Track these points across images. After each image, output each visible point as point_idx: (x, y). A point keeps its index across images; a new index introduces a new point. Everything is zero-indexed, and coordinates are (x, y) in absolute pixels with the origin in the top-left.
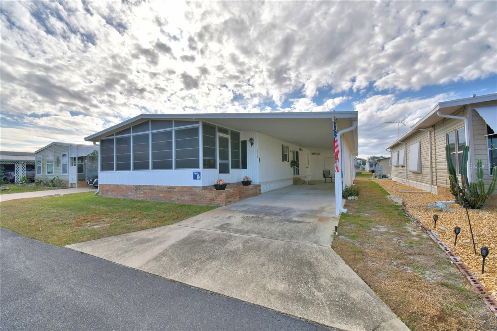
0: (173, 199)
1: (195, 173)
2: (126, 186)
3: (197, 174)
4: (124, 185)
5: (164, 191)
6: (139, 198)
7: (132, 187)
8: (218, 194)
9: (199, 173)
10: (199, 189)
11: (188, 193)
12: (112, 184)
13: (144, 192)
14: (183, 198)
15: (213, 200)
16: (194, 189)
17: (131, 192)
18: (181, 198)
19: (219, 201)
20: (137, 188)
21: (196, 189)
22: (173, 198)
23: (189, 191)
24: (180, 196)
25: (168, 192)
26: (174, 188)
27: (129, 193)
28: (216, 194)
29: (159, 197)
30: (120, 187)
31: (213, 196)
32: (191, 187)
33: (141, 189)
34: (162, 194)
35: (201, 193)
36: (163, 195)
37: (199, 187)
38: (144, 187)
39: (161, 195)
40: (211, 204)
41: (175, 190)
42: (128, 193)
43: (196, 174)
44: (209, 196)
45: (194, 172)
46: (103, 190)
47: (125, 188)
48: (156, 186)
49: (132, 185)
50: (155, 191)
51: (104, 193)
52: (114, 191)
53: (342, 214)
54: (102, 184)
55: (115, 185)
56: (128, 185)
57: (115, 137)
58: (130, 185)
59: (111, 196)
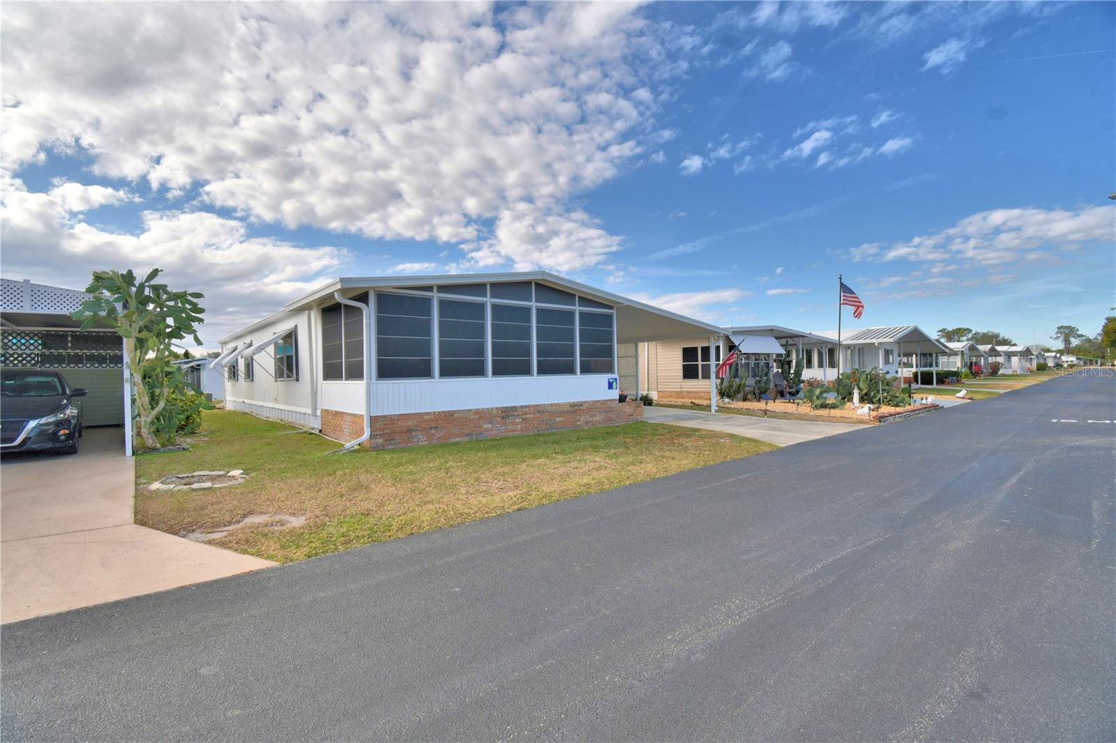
0: (579, 423)
2: (477, 412)
3: (613, 382)
4: (469, 411)
5: (564, 412)
6: (513, 431)
7: (494, 412)
8: (637, 407)
9: (616, 380)
10: (617, 402)
11: (601, 410)
12: (428, 411)
13: (523, 420)
14: (594, 419)
15: (632, 415)
16: (608, 403)
17: (491, 423)
18: (591, 419)
19: (637, 415)
20: (507, 413)
21: (612, 403)
22: (578, 421)
23: (603, 406)
24: (591, 417)
25: (572, 412)
26: (580, 404)
27: (485, 426)
29: (555, 423)
30: (456, 415)
31: (632, 410)
32: (605, 400)
33: (516, 414)
34: (561, 417)
35: (618, 408)
36: (561, 419)
37: (615, 400)
38: (523, 410)
39: (558, 419)
40: (630, 421)
41: (582, 408)
42: (482, 427)
43: (611, 381)
44: (626, 410)
46: (387, 431)
47: (472, 417)
48: (548, 405)
49: (492, 409)
50: (547, 414)
51: (394, 439)
52: (437, 427)
53: (716, 411)
54: (382, 416)
55: (439, 412)
56: (483, 409)
57: (436, 296)
58: (488, 409)
59: (426, 441)
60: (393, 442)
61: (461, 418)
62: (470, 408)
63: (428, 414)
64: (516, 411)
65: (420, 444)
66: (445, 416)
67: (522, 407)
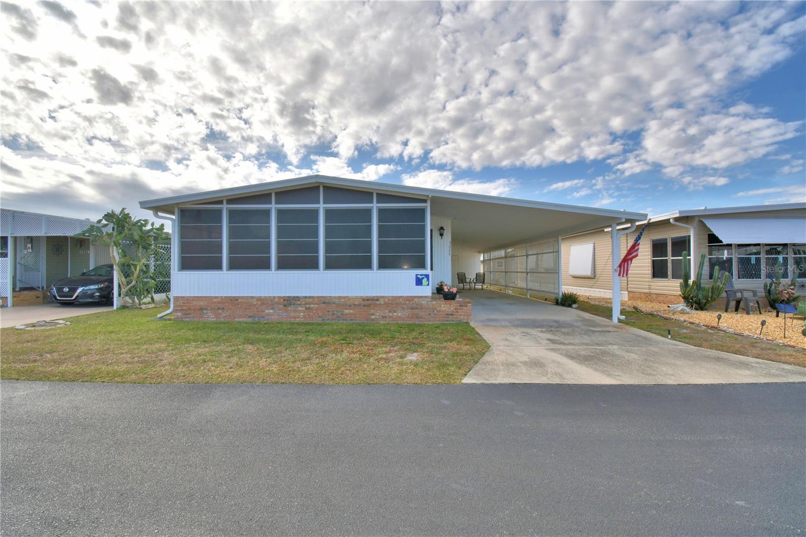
0: (373, 317)
1: (418, 276)
2: (260, 299)
3: (423, 278)
4: (252, 297)
5: (355, 305)
6: (295, 318)
7: (276, 300)
8: (460, 306)
9: (427, 276)
10: (427, 300)
11: (405, 306)
12: (217, 295)
13: (306, 309)
14: (395, 314)
15: (452, 315)
16: (416, 300)
17: (273, 309)
18: (391, 314)
19: (461, 315)
20: (289, 302)
21: (421, 300)
22: (373, 314)
23: (407, 302)
24: (390, 312)
25: (364, 306)
26: (377, 299)
27: (267, 311)
28: (457, 306)
29: (342, 314)
30: (240, 300)
31: (452, 308)
32: (411, 297)
33: (299, 303)
34: (352, 309)
35: (431, 306)
36: (351, 311)
37: (426, 297)
38: (307, 300)
39: (347, 311)
40: (448, 321)
41: (378, 302)
42: (264, 311)
43: (420, 277)
44: (444, 309)
45: (417, 275)
46: (185, 308)
47: (255, 303)
48: (335, 297)
49: (274, 297)
50: (334, 305)
51: (190, 314)
52: (223, 309)
53: (620, 321)
54: (182, 297)
55: (225, 297)
56: (265, 297)
57: (225, 207)
58: (269, 297)
59: (214, 318)
60: (189, 316)
61: (245, 303)
62: (253, 295)
63: (216, 297)
64: (299, 300)
65: (209, 319)
66: (231, 300)
67: (306, 297)
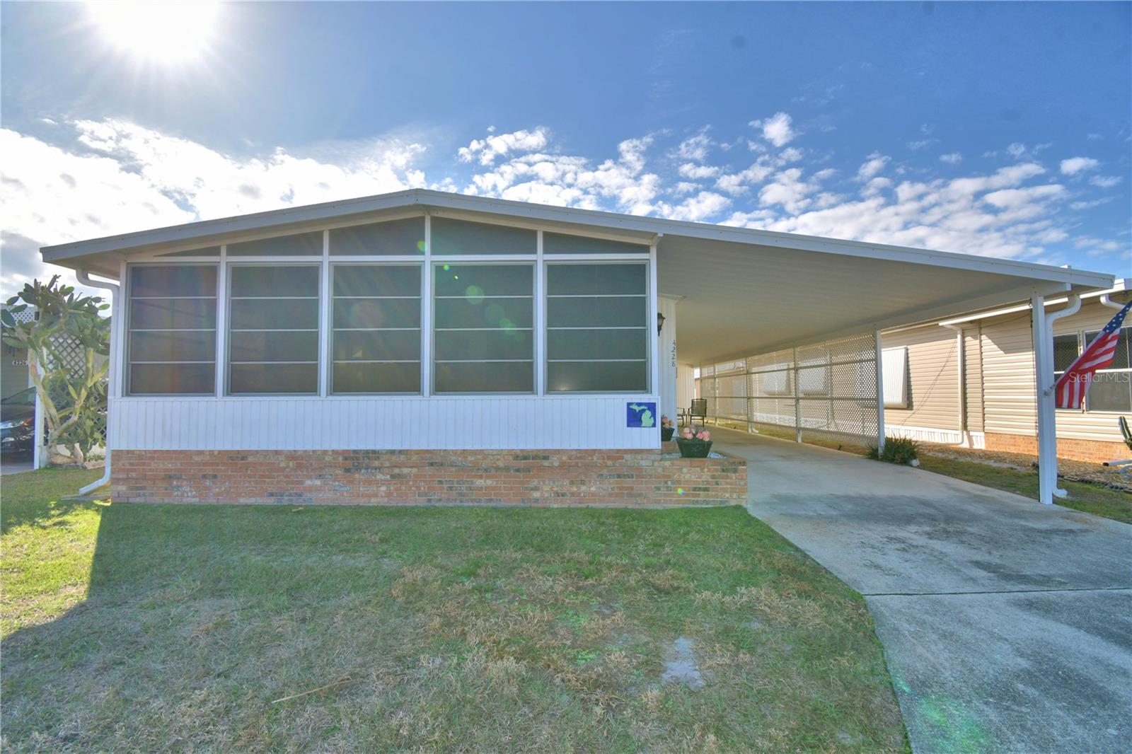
0: (536, 494)
1: (632, 407)
2: (293, 456)
3: (643, 411)
4: (277, 452)
5: (497, 469)
7: (329, 458)
8: (723, 471)
9: (652, 407)
10: (653, 457)
11: (605, 472)
12: (201, 447)
13: (393, 477)
14: (583, 488)
15: (706, 489)
16: (627, 457)
17: (320, 477)
18: (574, 489)
19: (725, 490)
20: (356, 461)
21: (639, 457)
22: (536, 489)
23: (609, 463)
24: (572, 483)
25: (518, 470)
26: (545, 455)
27: (308, 482)
28: (717, 470)
29: (470, 488)
30: (250, 459)
31: (706, 476)
32: (618, 451)
33: (377, 463)
34: (487, 477)
35: (660, 470)
36: (489, 482)
37: (649, 451)
38: (394, 458)
39: (480, 482)
40: (697, 502)
41: (546, 463)
42: (301, 483)
43: (637, 409)
44: (687, 477)
45: (629, 404)
46: (134, 475)
47: (283, 465)
48: (455, 452)
49: (325, 452)
50: (454, 469)
51: (143, 488)
52: (215, 477)
53: (1056, 501)
54: (128, 452)
55: (220, 452)
56: (305, 451)
57: (224, 262)
58: (314, 451)
59: (194, 497)
60: (142, 492)
61: (261, 464)
62: (280, 448)
63: (200, 453)
64: (378, 458)
65: (184, 500)
66: (231, 458)
67: (392, 452)
